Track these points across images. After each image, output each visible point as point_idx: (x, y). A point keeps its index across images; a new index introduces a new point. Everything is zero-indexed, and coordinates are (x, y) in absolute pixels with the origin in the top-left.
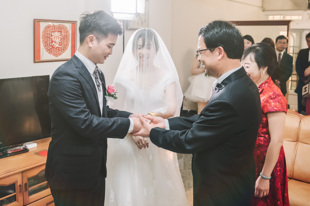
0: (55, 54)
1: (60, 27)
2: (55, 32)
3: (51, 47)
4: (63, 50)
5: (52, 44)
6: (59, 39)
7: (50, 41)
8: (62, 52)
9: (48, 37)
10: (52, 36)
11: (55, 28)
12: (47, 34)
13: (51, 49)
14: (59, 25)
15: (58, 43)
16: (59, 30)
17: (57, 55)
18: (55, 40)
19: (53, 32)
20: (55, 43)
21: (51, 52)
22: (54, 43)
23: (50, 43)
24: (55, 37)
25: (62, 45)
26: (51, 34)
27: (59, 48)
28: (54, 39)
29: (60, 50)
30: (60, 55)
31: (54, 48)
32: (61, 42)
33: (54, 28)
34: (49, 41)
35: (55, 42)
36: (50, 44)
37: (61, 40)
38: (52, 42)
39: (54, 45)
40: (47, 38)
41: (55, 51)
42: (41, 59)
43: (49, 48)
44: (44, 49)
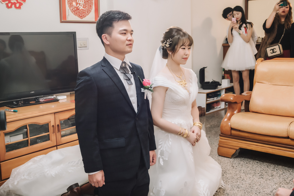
0: (80, 16)
3: (75, 9)
4: (87, 12)
5: (77, 6)
6: (83, 1)
8: (86, 14)
13: (76, 10)
15: (82, 6)
17: (81, 16)
18: (79, 2)
20: (79, 5)
21: (76, 14)
25: (86, 8)
27: (83, 10)
29: (84, 12)
30: (84, 17)
31: (78, 9)
32: (85, 5)
35: (80, 4)
37: (85, 3)
41: (80, 13)
42: (67, 20)
43: (74, 10)
44: (70, 10)
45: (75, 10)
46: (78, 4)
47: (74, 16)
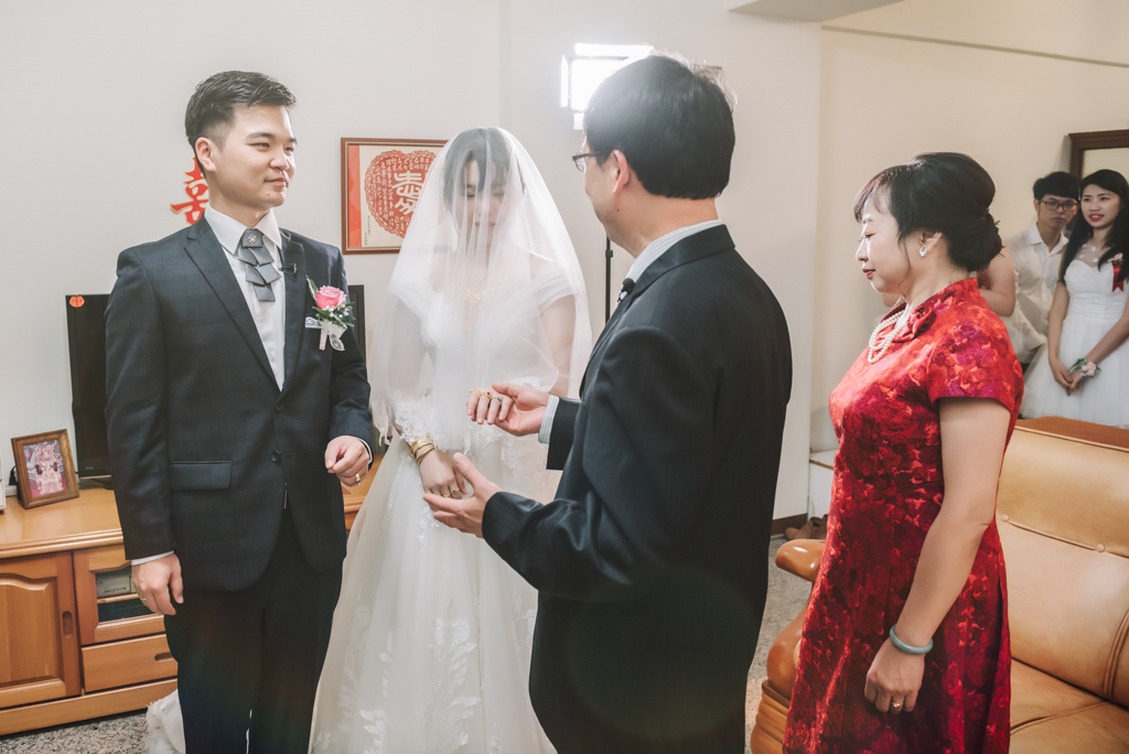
1: (419, 158)
2: (404, 171)
3: (391, 213)
5: (397, 206)
6: (415, 191)
7: (388, 197)
9: (383, 187)
10: (394, 182)
11: (403, 160)
12: (381, 178)
13: (393, 217)
14: (418, 153)
15: (413, 202)
16: (417, 167)
18: (404, 194)
19: (399, 172)
20: (405, 202)
21: (394, 227)
22: (401, 202)
23: (388, 201)
24: (404, 186)
26: (393, 178)
28: (402, 191)
31: (401, 214)
33: (400, 162)
34: (385, 198)
35: (405, 199)
36: (388, 205)
38: (396, 199)
39: (401, 207)
40: (379, 189)
41: (404, 221)
42: (363, 245)
43: (386, 216)
44: (373, 218)
45: (389, 218)
46: (402, 199)
47: (388, 233)
